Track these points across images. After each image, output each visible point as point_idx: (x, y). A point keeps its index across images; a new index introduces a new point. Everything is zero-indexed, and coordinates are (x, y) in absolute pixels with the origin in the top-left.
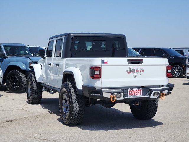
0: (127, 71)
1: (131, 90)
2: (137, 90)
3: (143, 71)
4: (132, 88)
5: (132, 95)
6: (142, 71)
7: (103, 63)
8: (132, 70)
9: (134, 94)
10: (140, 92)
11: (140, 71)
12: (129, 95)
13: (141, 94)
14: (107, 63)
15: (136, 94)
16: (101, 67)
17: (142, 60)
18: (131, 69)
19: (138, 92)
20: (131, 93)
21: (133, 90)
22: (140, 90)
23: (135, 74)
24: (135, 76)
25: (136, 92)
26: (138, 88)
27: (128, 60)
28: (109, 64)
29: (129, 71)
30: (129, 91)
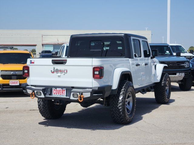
0: (51, 71)
1: (55, 90)
2: (61, 89)
3: (67, 71)
4: (56, 87)
5: (56, 94)
6: (65, 71)
7: (31, 63)
8: (56, 70)
9: (58, 94)
10: (64, 92)
11: (64, 71)
12: (53, 94)
13: (65, 94)
14: (33, 63)
15: (60, 94)
16: (29, 66)
17: (66, 60)
18: (54, 69)
19: (62, 92)
20: (55, 92)
21: (57, 89)
22: (64, 90)
23: (59, 74)
24: (59, 76)
25: (60, 92)
26: (62, 88)
27: (52, 60)
28: (35, 64)
29: (53, 71)
30: (53, 90)
